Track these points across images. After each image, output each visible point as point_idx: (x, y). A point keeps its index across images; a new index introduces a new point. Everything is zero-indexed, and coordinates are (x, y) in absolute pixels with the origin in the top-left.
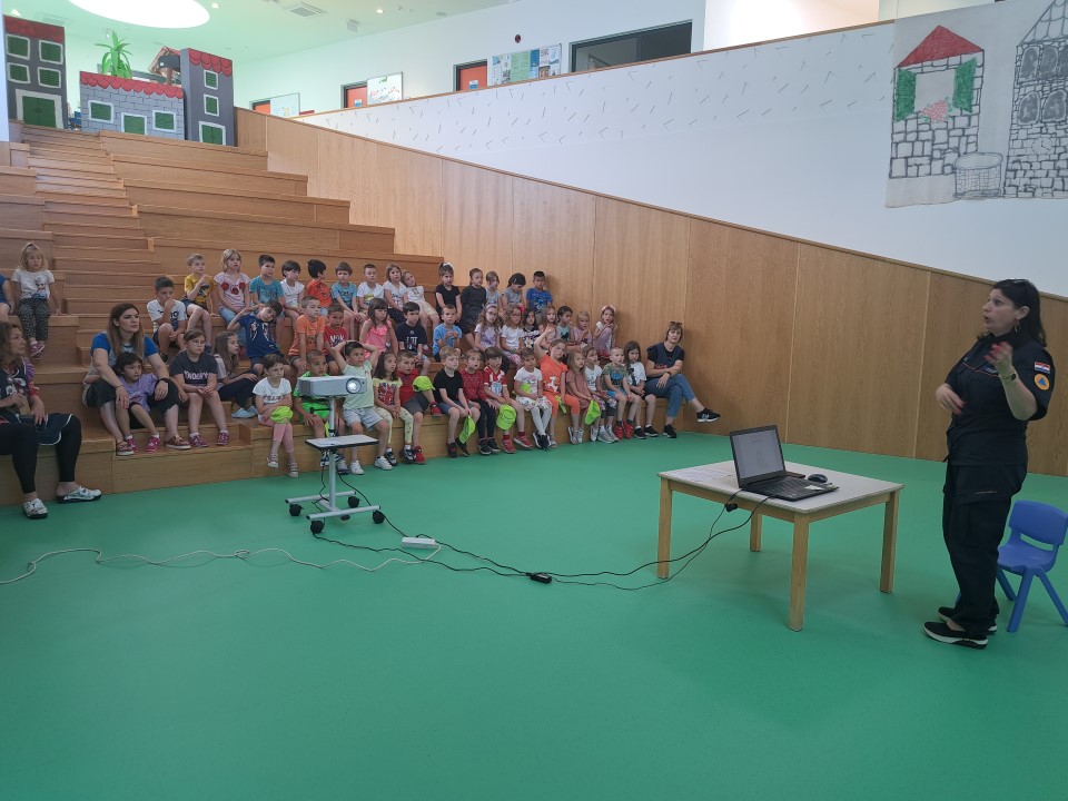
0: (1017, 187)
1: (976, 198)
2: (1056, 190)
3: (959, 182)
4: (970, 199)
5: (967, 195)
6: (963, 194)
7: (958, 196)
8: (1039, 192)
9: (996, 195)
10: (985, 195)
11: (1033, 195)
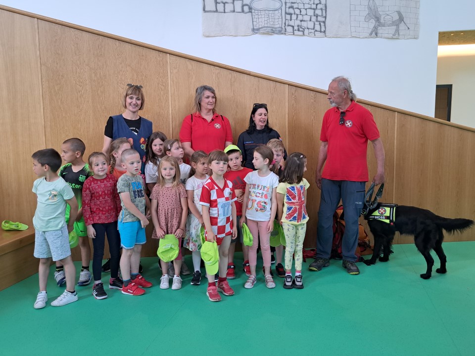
0: (293, 27)
1: (268, 33)
2: (316, 31)
3: (255, 20)
4: (264, 34)
5: (261, 31)
6: (258, 29)
7: (255, 31)
8: (306, 31)
9: (280, 32)
10: (273, 31)
11: (304, 34)
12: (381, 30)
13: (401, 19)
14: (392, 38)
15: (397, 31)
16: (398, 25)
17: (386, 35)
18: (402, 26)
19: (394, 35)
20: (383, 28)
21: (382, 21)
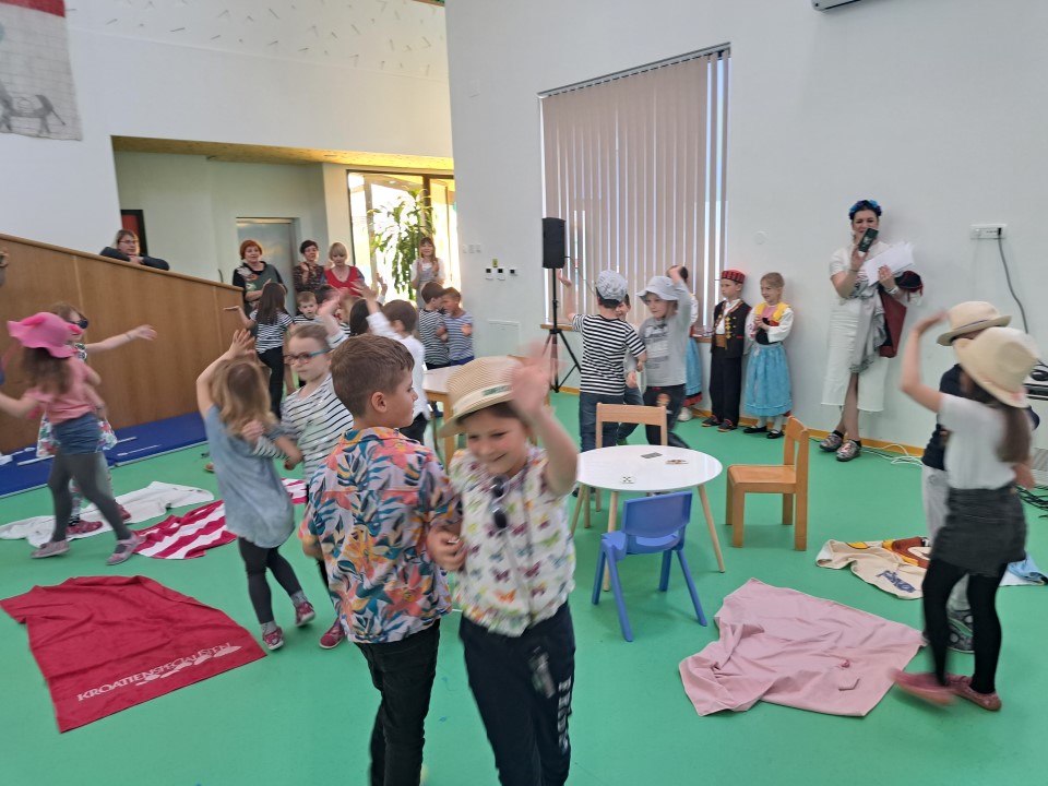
12: (15, 122)
13: (48, 108)
14: (38, 137)
15: (45, 126)
16: (43, 118)
17: (27, 131)
18: (51, 120)
19: (40, 132)
20: (21, 119)
21: (15, 107)
